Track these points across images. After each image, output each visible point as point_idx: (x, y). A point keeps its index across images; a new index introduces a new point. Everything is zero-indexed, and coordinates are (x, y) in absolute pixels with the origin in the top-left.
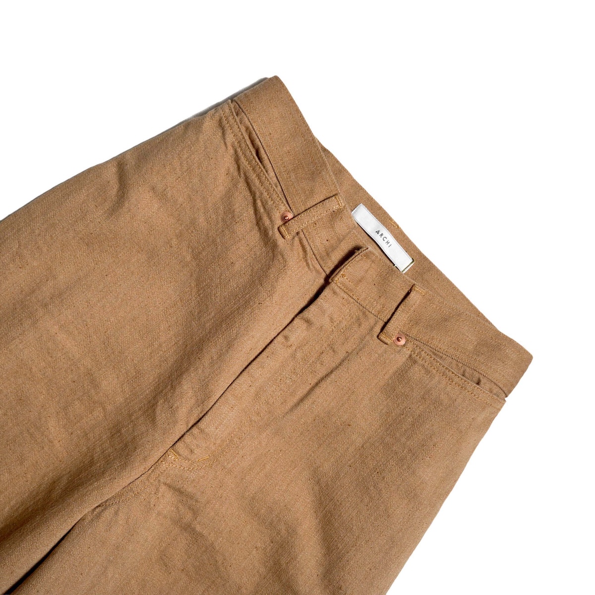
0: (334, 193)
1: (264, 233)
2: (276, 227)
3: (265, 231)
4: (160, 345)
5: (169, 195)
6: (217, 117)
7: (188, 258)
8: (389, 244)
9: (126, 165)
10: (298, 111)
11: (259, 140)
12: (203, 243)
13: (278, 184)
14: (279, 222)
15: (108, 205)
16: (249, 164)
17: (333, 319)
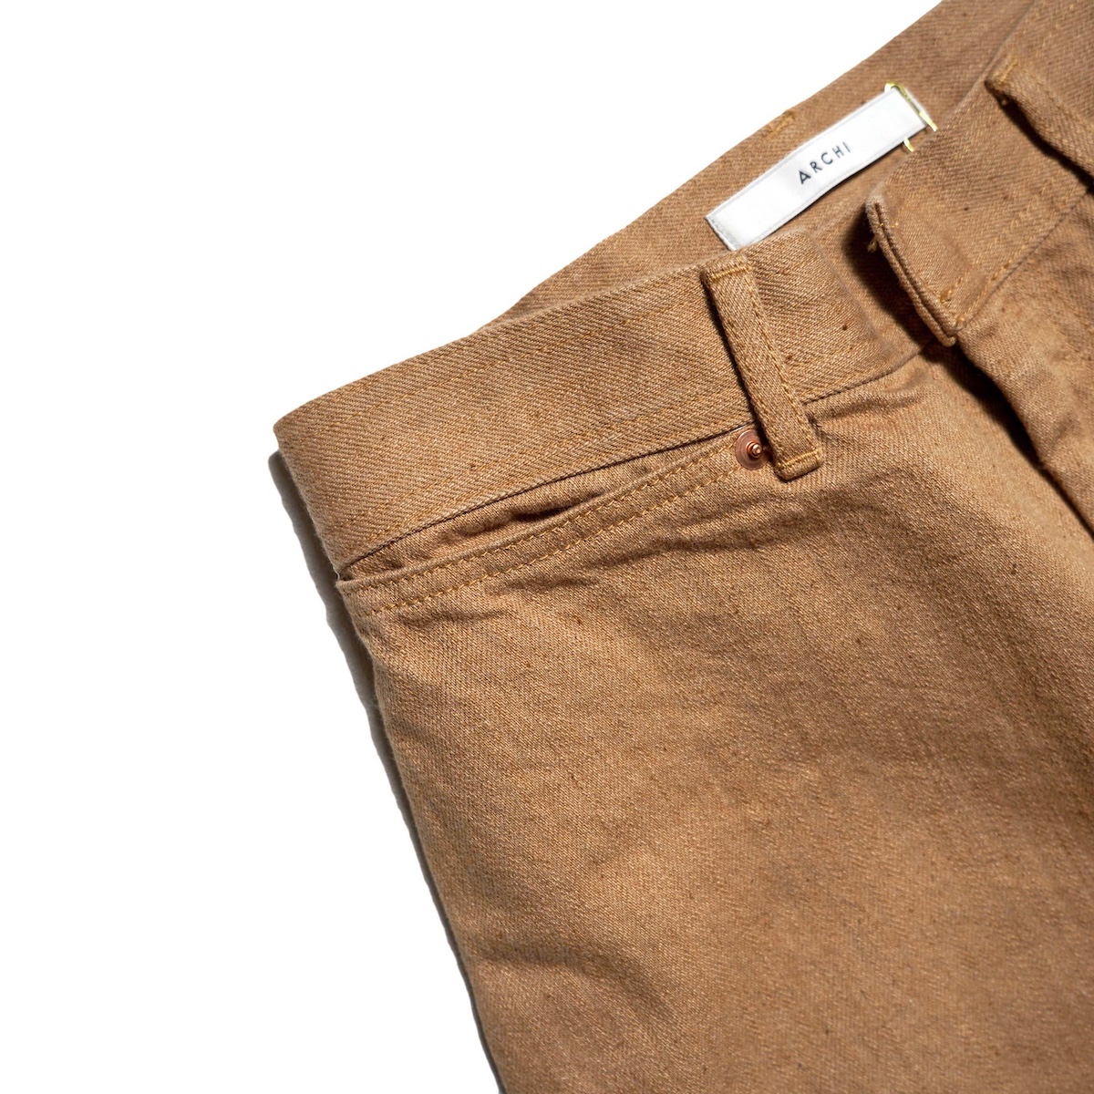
0: (697, 286)
1: (790, 528)
2: (779, 486)
3: (784, 524)
4: (1061, 892)
5: (619, 814)
6: (395, 632)
7: (810, 774)
8: (843, 148)
9: (501, 935)
10: (405, 368)
11: (488, 504)
12: (776, 725)
13: (638, 463)
14: (765, 475)
15: (623, 1011)
16: (562, 549)
17: (1058, 353)
